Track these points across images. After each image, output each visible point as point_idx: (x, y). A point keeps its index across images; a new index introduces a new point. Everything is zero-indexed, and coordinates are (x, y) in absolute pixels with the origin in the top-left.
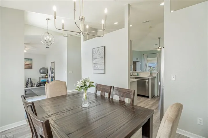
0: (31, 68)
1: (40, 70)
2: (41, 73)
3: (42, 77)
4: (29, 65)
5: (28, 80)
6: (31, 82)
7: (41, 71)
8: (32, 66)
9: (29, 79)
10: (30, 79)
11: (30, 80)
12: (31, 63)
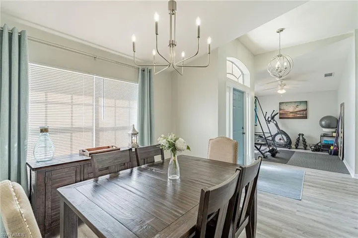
0: (306, 117)
1: (321, 120)
2: (323, 127)
3: (325, 135)
4: (302, 112)
5: (299, 138)
6: (304, 141)
7: (323, 123)
8: (306, 114)
9: (300, 135)
10: (303, 135)
11: (301, 138)
12: (305, 108)
